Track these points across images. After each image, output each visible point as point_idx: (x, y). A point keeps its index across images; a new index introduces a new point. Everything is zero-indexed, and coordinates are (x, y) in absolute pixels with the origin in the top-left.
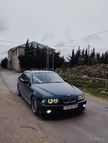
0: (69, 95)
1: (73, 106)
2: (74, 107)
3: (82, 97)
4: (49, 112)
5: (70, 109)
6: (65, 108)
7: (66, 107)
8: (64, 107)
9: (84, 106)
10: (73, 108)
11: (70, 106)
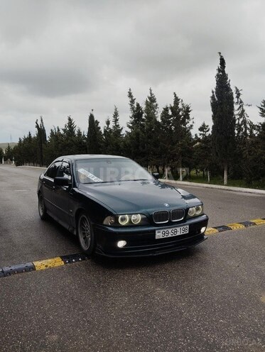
0: (167, 205)
1: (178, 229)
2: (180, 231)
3: (198, 209)
4: (121, 244)
5: (170, 236)
6: (159, 235)
7: (161, 231)
8: (157, 232)
9: (203, 230)
10: (178, 234)
11: (170, 230)
